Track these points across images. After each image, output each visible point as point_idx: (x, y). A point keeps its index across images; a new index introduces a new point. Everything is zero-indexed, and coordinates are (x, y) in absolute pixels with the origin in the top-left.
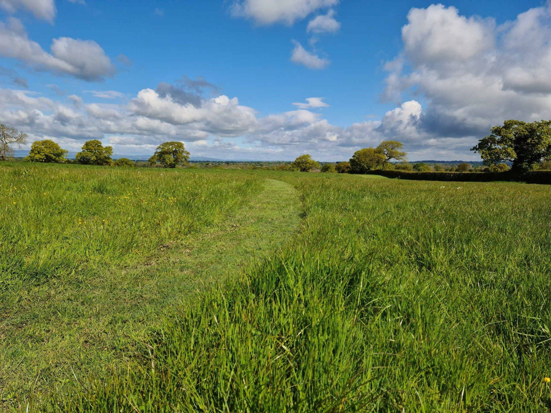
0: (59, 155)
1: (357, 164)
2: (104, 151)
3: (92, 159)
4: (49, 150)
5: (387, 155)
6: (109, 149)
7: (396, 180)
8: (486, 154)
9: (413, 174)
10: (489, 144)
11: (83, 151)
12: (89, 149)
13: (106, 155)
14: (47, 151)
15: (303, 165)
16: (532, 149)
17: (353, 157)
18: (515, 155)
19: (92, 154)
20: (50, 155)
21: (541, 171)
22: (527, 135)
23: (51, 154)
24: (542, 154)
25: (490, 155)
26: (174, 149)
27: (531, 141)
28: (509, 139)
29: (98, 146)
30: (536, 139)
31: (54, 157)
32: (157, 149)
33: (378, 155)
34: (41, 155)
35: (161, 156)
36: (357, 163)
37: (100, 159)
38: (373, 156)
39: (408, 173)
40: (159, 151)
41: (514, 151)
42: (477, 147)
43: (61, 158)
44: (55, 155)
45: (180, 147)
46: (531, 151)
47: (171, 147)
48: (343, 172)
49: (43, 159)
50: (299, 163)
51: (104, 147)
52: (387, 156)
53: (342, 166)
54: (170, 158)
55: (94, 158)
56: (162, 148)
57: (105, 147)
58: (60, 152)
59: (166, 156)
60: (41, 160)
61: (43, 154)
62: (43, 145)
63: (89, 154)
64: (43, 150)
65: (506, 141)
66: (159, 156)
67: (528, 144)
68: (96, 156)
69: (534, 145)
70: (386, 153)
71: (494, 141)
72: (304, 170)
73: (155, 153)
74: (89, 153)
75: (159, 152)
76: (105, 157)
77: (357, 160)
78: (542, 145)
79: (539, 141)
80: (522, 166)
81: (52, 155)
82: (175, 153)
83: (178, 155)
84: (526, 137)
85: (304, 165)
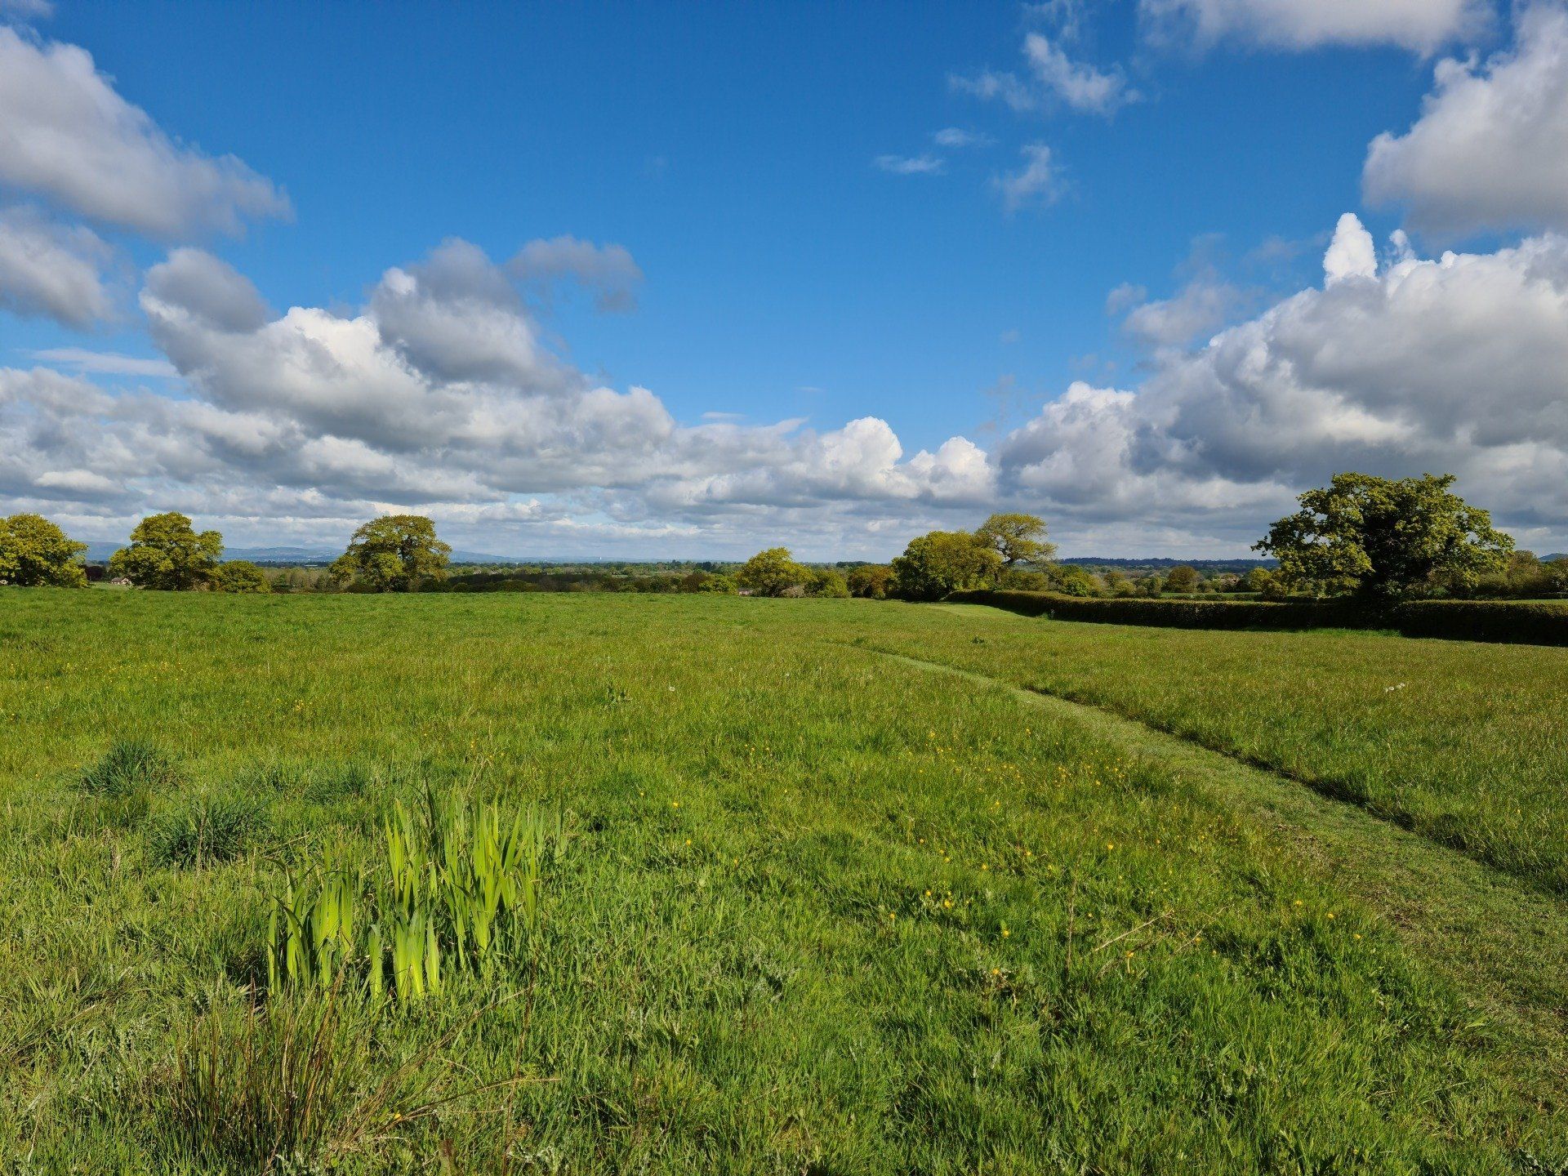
0: (59, 558)
1: (918, 573)
2: (197, 545)
3: (162, 569)
4: (31, 545)
5: (1004, 551)
6: (211, 539)
7: (1043, 621)
8: (1295, 561)
9: (1089, 606)
10: (1297, 533)
11: (134, 546)
12: (152, 540)
13: (202, 555)
14: (26, 547)
15: (769, 578)
16: (1407, 546)
17: (905, 554)
18: (1367, 564)
19: (163, 554)
20: (35, 557)
21: (1436, 604)
22: (1394, 512)
23: (36, 554)
24: (1434, 559)
25: (1305, 563)
26: (405, 537)
27: (1404, 528)
28: (1348, 520)
29: (181, 530)
30: (1417, 522)
31: (45, 563)
32: (357, 536)
33: (983, 551)
34: (4, 558)
35: (368, 555)
36: (916, 570)
37: (185, 569)
38: (971, 555)
39: (1076, 603)
40: (361, 541)
41: (1364, 553)
42: (1269, 541)
43: (66, 567)
44: (47, 559)
45: (423, 531)
46: (1405, 552)
47: (395, 531)
48: (868, 593)
49: (10, 571)
50: (758, 572)
51: (198, 533)
52: (1005, 553)
53: (867, 576)
54: (394, 564)
55: (166, 565)
56: (370, 535)
57: (200, 534)
58: (66, 549)
59: (383, 557)
60: (6, 574)
61: (14, 555)
62: (12, 529)
63: (154, 554)
64: (12, 544)
65: (1341, 526)
66: (362, 555)
67: (1397, 534)
68: (173, 560)
69: (1410, 537)
70: (1002, 546)
71: (1309, 527)
72: (773, 591)
73: (351, 548)
74: (151, 550)
75: (363, 546)
76: (202, 562)
77: (916, 564)
78: (1434, 537)
79: (1425, 527)
80: (1385, 589)
81: (41, 558)
82: (407, 547)
83: (416, 552)
84: (1391, 518)
85: (774, 576)
